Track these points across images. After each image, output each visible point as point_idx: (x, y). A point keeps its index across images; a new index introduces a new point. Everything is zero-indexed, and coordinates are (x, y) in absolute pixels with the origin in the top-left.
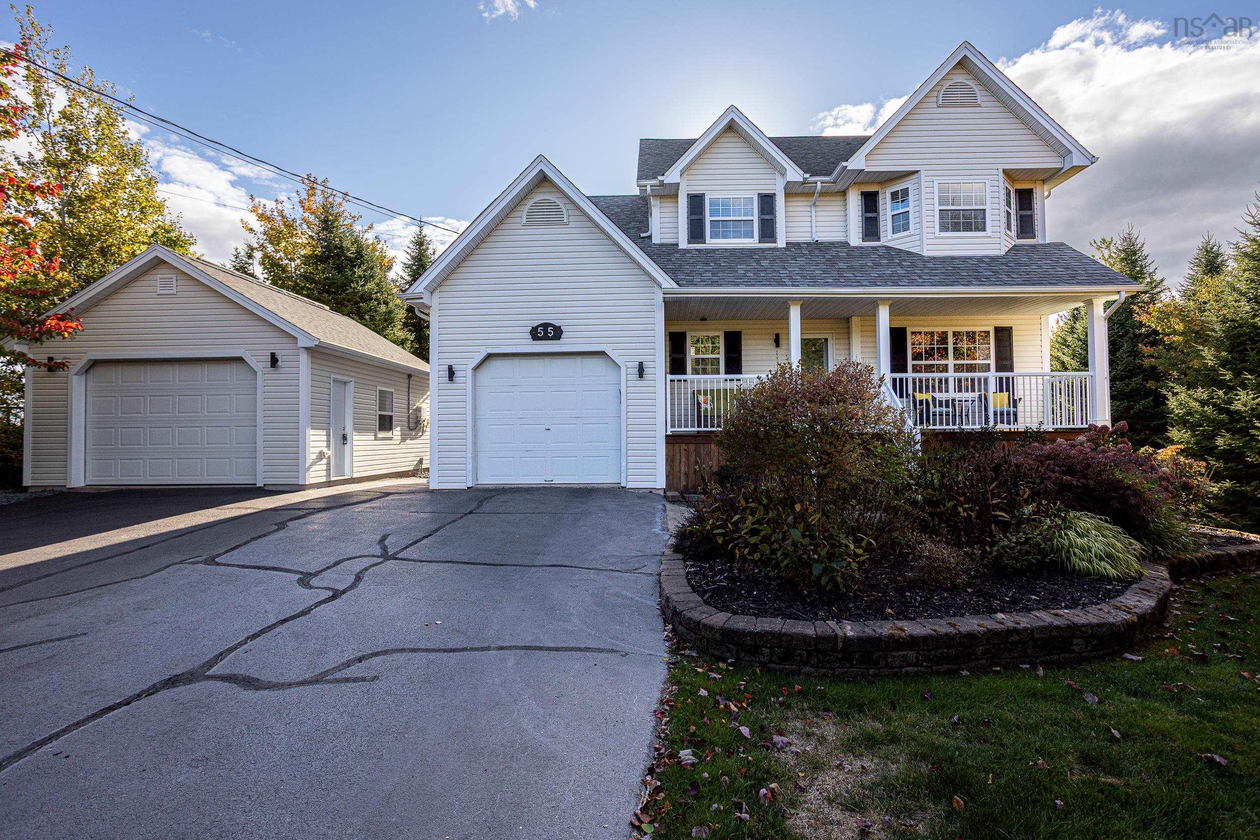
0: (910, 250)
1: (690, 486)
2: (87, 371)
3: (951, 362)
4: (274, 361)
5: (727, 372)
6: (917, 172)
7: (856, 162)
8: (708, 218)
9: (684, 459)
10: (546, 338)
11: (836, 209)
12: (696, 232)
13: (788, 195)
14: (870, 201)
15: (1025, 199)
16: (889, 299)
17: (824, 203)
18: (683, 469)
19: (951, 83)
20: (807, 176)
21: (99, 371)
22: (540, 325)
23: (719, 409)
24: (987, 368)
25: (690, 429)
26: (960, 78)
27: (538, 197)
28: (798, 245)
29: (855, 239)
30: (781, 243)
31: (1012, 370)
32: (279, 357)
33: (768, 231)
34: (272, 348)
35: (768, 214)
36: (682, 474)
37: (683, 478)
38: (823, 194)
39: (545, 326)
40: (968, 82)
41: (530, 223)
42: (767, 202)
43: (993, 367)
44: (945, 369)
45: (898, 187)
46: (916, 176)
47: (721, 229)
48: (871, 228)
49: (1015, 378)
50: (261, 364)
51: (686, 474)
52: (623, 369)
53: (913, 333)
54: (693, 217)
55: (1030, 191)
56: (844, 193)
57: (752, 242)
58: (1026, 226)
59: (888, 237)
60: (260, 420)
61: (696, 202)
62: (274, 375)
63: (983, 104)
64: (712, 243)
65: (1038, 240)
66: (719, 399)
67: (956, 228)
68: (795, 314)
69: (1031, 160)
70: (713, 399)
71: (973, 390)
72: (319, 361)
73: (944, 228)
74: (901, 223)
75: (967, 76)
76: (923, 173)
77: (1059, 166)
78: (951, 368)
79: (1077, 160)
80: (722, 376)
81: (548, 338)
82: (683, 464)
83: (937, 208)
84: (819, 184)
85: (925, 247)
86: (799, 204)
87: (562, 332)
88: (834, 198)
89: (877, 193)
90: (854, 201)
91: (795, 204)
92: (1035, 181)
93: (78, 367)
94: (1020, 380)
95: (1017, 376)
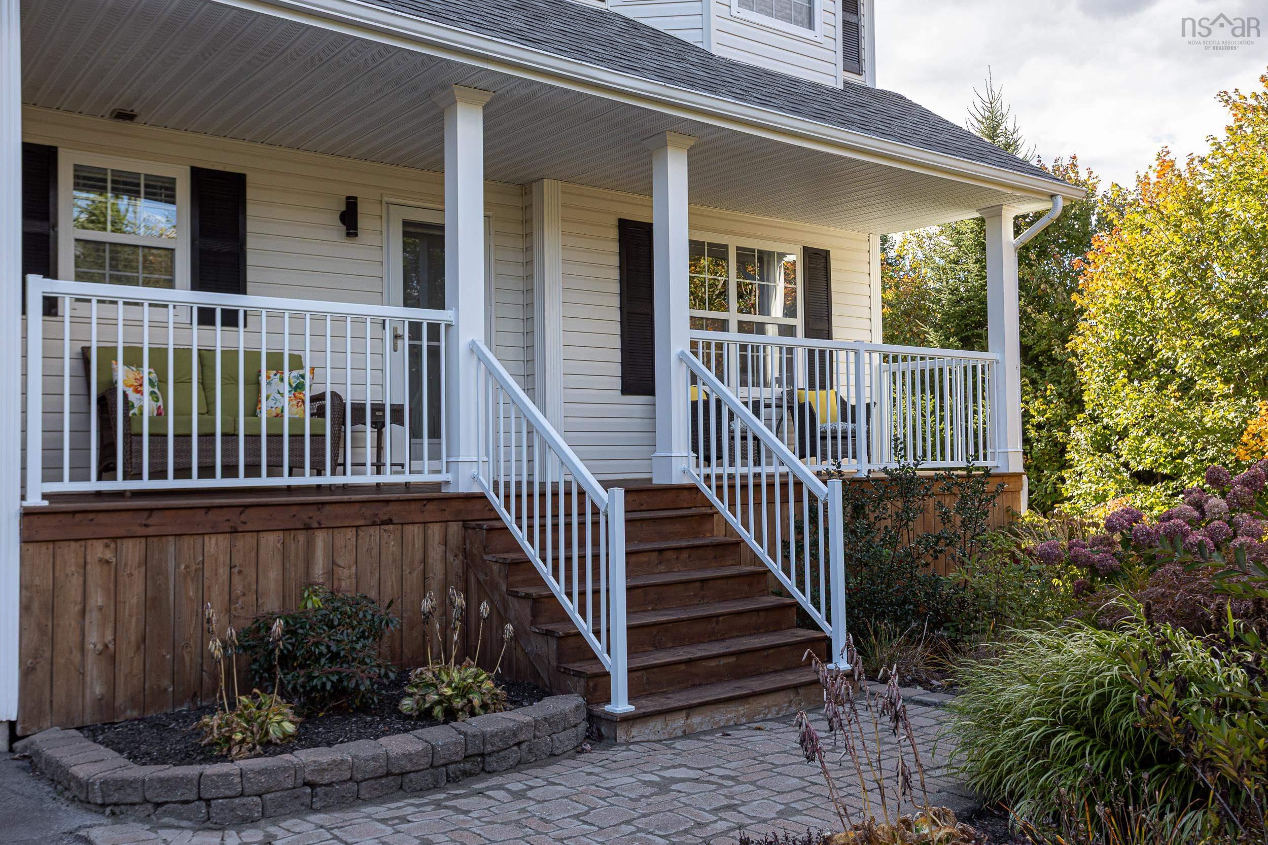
1: (120, 700)
3: (733, 316)
9: (97, 599)
18: (93, 639)
23: (183, 413)
31: (829, 336)
36: (91, 659)
37: (93, 669)
43: (800, 331)
49: (834, 352)
51: (109, 656)
65: (867, 80)
66: (182, 381)
70: (163, 380)
78: (733, 329)
82: (93, 617)
94: (842, 354)
95: (838, 349)
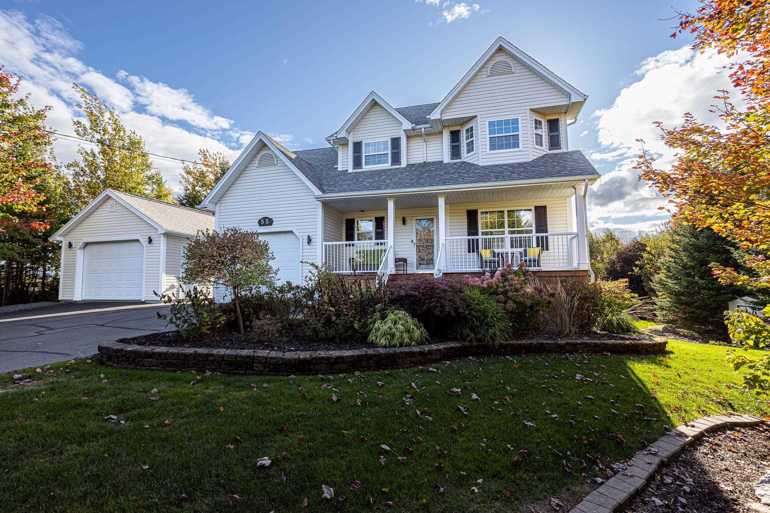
0: (474, 163)
2: (84, 247)
3: (506, 229)
4: (150, 241)
5: (376, 239)
6: (476, 116)
7: (435, 115)
8: (364, 155)
10: (265, 225)
11: (437, 142)
12: (357, 162)
13: (408, 137)
14: (455, 136)
15: (553, 125)
16: (445, 193)
17: (431, 140)
19: (495, 62)
20: (413, 125)
21: (89, 248)
22: (262, 219)
24: (531, 232)
25: (348, 272)
26: (501, 58)
27: (263, 153)
28: (413, 165)
29: (447, 159)
30: (404, 164)
32: (153, 239)
33: (396, 158)
34: (149, 235)
35: (396, 149)
38: (428, 134)
39: (265, 218)
40: (506, 60)
41: (260, 166)
42: (396, 142)
43: (534, 231)
44: (503, 233)
45: (468, 126)
46: (476, 119)
47: (371, 159)
48: (455, 152)
50: (144, 242)
52: (301, 240)
53: (482, 213)
54: (355, 155)
55: (557, 120)
56: (441, 133)
57: (388, 165)
58: (555, 142)
59: (465, 157)
60: (144, 269)
61: (358, 146)
62: (150, 247)
63: (516, 72)
64: (366, 168)
65: (564, 150)
67: (501, 147)
68: (391, 205)
69: (552, 101)
71: (521, 247)
72: (171, 240)
73: (492, 148)
74: (470, 147)
75: (506, 57)
76: (479, 117)
77: (567, 103)
78: (506, 232)
79: (575, 99)
80: (374, 241)
81: (266, 225)
83: (488, 136)
84: (423, 129)
85: (481, 161)
86: (418, 141)
87: (273, 221)
88: (437, 136)
89: (460, 130)
90: (446, 136)
91: (415, 142)
92: (560, 114)
93: (78, 247)
